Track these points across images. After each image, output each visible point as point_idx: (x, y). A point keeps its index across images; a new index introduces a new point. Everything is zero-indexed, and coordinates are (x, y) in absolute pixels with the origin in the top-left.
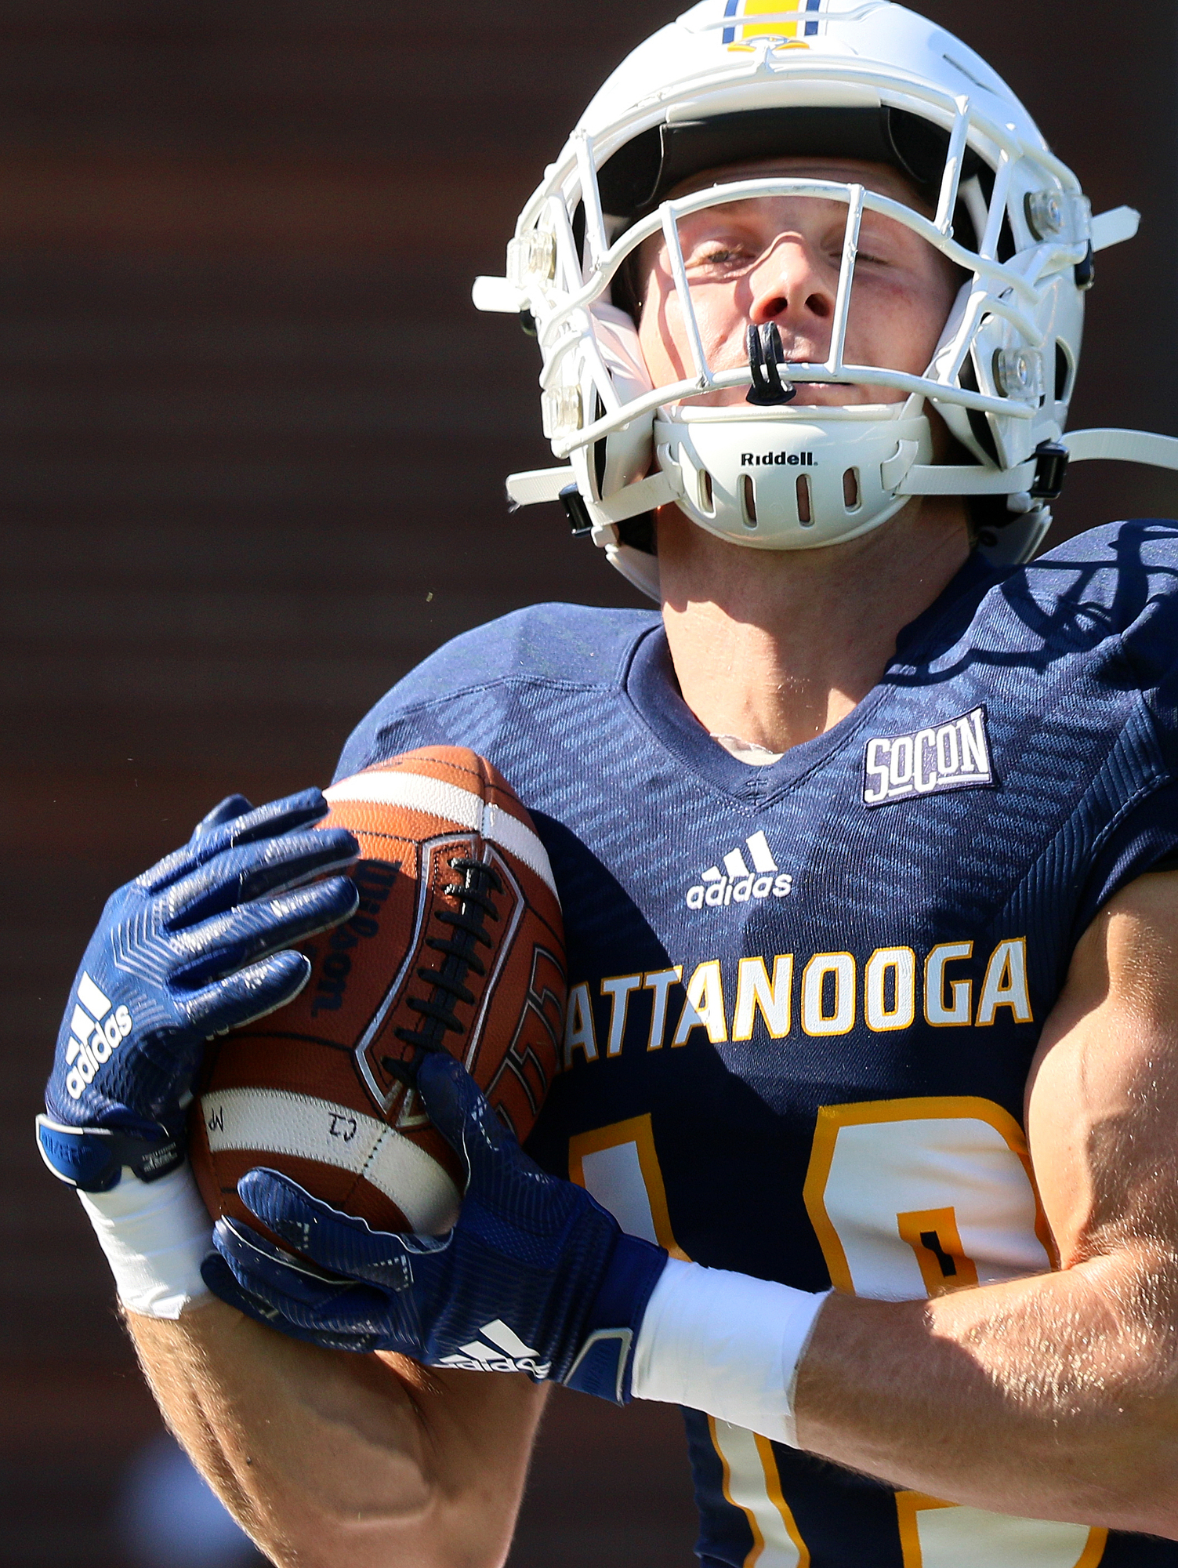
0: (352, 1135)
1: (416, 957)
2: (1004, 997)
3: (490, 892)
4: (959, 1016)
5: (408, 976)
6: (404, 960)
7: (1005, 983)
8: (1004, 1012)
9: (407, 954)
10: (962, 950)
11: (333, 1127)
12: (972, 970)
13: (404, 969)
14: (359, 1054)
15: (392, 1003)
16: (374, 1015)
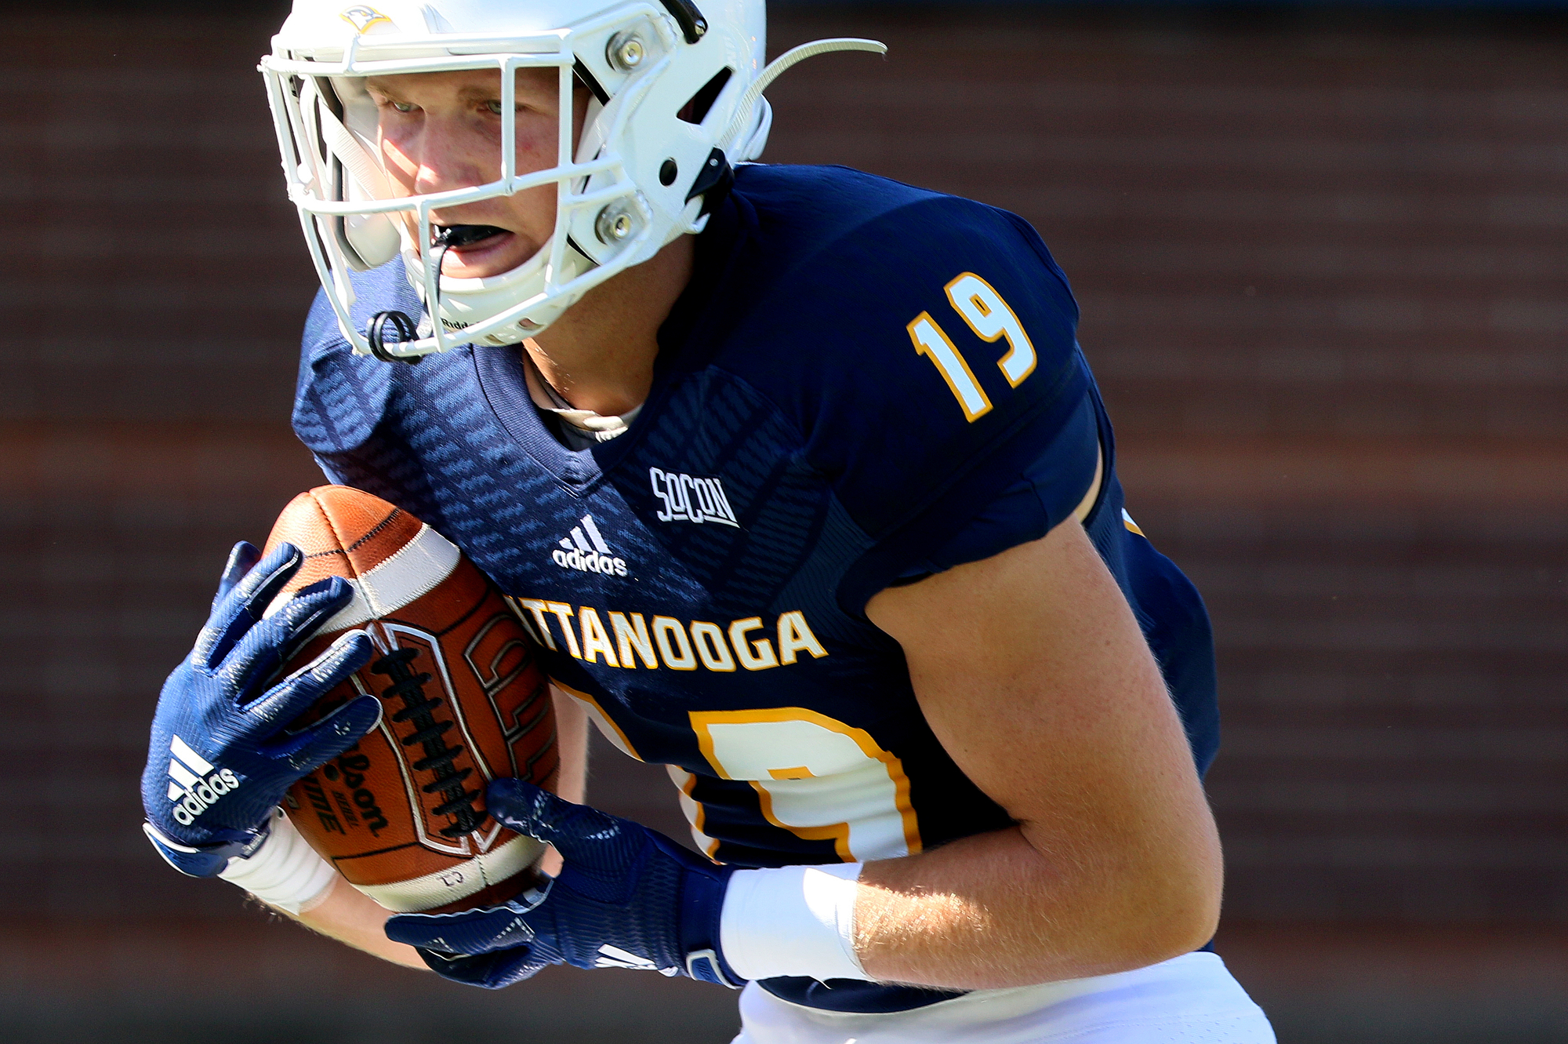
0: (462, 878)
1: (406, 760)
2: (799, 645)
3: (411, 664)
4: (767, 660)
5: (411, 775)
6: (400, 768)
7: (796, 636)
8: (803, 655)
9: (399, 763)
10: (755, 623)
11: (446, 883)
12: (769, 632)
13: (405, 774)
14: (424, 840)
15: (416, 798)
16: (412, 814)
